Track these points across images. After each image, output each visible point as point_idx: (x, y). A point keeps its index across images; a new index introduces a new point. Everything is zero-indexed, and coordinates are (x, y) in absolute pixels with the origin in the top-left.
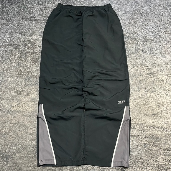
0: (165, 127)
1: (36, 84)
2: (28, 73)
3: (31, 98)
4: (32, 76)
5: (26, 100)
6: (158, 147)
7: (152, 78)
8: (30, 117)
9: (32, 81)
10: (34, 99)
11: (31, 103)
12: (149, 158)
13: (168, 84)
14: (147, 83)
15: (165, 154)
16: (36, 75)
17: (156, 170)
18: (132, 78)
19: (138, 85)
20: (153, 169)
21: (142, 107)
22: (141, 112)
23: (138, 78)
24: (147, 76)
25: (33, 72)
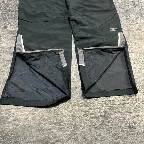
1: (15, 17)
2: (4, 8)
3: (10, 30)
4: (10, 11)
5: (4, 33)
7: (138, 9)
8: (9, 49)
9: (10, 15)
10: (14, 31)
11: (10, 35)
14: (134, 12)
16: (14, 10)
18: (118, 9)
19: (126, 15)
21: (135, 32)
22: (136, 37)
23: (124, 8)
24: (133, 7)
25: (11, 7)
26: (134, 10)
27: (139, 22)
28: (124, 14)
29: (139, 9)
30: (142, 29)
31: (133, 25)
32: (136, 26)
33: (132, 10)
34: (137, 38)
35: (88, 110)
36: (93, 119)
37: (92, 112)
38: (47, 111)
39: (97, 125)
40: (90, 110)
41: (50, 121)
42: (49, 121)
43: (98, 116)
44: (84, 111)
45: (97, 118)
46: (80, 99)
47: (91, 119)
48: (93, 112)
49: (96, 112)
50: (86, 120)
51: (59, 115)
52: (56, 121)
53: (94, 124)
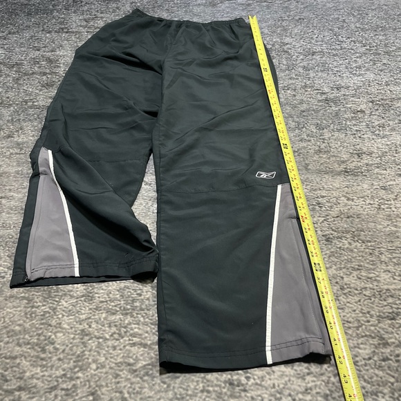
0: (384, 197)
1: (39, 118)
2: (24, 102)
3: (16, 141)
4: (32, 107)
6: (369, 244)
7: (333, 108)
9: (30, 114)
11: (11, 151)
12: (344, 270)
13: (376, 117)
14: (321, 115)
15: (394, 260)
16: (43, 105)
17: (372, 303)
19: (297, 120)
20: (360, 301)
21: (311, 157)
22: (309, 167)
23: (296, 107)
24: (321, 104)
25: (38, 101)
26: (322, 112)
27: (327, 135)
28: (292, 117)
29: (337, 109)
30: (332, 149)
31: (309, 141)
32: (319, 143)
33: (317, 111)
34: (314, 168)
35: (130, 324)
36: (133, 349)
37: (136, 330)
38: (26, 314)
39: (140, 365)
40: (133, 326)
41: (23, 338)
42: (22, 336)
43: (149, 343)
44: (116, 326)
45: (145, 346)
46: (118, 296)
47: (127, 347)
48: (140, 332)
49: (147, 332)
50: (114, 348)
51: (50, 325)
52: (38, 339)
53: (131, 361)
